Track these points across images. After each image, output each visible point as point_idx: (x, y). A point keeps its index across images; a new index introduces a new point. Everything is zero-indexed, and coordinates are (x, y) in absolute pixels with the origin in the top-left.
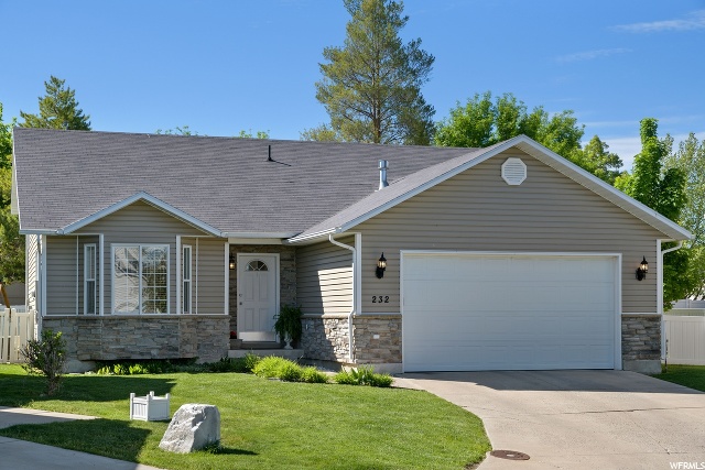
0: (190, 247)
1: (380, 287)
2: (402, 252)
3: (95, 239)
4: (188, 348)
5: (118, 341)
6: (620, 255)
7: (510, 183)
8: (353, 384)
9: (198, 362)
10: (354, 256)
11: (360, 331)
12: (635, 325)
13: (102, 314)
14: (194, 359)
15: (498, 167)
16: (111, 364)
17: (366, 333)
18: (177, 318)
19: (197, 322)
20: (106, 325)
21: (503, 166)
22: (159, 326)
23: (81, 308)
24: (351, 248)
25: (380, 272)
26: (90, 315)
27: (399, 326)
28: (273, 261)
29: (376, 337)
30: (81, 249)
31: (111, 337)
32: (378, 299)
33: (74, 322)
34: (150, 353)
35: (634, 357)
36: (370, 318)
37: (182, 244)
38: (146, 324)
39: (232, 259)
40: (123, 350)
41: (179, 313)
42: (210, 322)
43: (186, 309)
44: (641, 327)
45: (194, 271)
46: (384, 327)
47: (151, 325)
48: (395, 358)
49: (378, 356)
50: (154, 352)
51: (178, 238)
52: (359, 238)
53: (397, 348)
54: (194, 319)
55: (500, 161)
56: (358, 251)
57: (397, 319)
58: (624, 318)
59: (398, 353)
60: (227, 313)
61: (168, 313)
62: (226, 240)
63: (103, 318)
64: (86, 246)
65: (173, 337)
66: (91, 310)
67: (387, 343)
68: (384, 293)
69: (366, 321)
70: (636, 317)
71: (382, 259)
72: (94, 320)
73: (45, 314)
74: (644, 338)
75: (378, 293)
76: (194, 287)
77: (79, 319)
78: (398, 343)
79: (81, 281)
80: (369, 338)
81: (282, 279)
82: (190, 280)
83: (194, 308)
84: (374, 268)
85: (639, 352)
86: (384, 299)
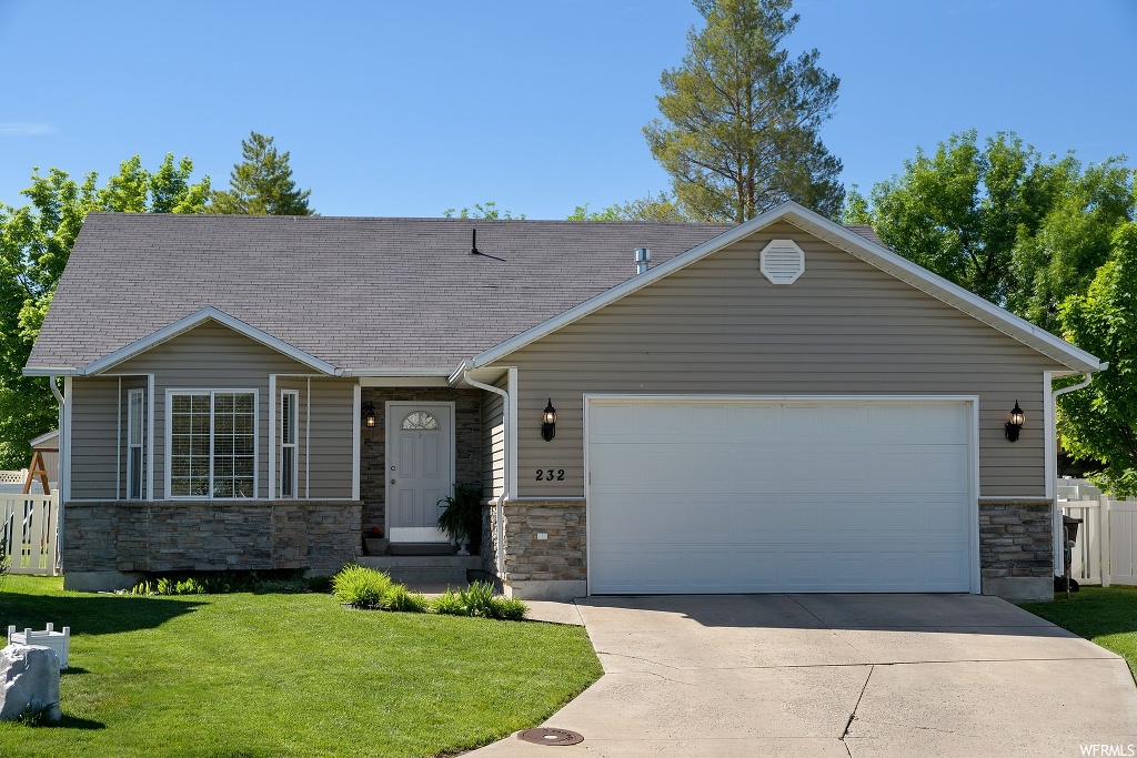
0: (296, 393)
1: (549, 456)
2: (587, 397)
3: (141, 382)
4: (289, 552)
5: (174, 542)
6: (975, 398)
7: (775, 281)
8: (459, 613)
9: (307, 576)
10: (506, 404)
11: (516, 527)
12: (1003, 518)
13: (150, 498)
14: (301, 571)
15: (753, 255)
16: (153, 577)
17: (525, 529)
18: (269, 505)
19: (307, 511)
20: (155, 517)
21: (763, 254)
22: (239, 518)
23: (123, 489)
24: (500, 391)
25: (548, 431)
26: (134, 500)
27: (582, 518)
29: (542, 536)
30: (125, 397)
31: (164, 536)
32: (546, 474)
33: (112, 511)
34: (225, 562)
35: (1002, 572)
36: (530, 505)
37: (278, 388)
38: (219, 515)
39: (368, 410)
40: (182, 555)
41: (272, 497)
42: (328, 511)
43: (287, 490)
44: (1014, 520)
45: (302, 430)
46: (554, 520)
47: (226, 516)
48: (575, 571)
49: (544, 568)
50: (232, 560)
51: (273, 379)
52: (513, 374)
53: (578, 555)
54: (302, 506)
55: (758, 246)
56: (511, 400)
57: (579, 507)
58: (983, 506)
59: (580, 563)
60: (356, 496)
61: (256, 498)
62: (356, 380)
63: (151, 506)
64: (130, 393)
65: (261, 534)
66: (135, 493)
67: (560, 546)
68: (556, 464)
69: (524, 510)
70: (1006, 505)
71: (550, 409)
72: (138, 508)
73: (68, 499)
74: (1021, 541)
75: (546, 465)
76: (302, 455)
77: (119, 506)
78: (579, 546)
79: (124, 447)
80: (530, 538)
82: (296, 445)
83: (302, 489)
84: (539, 424)
85: (1011, 564)
86: (556, 474)
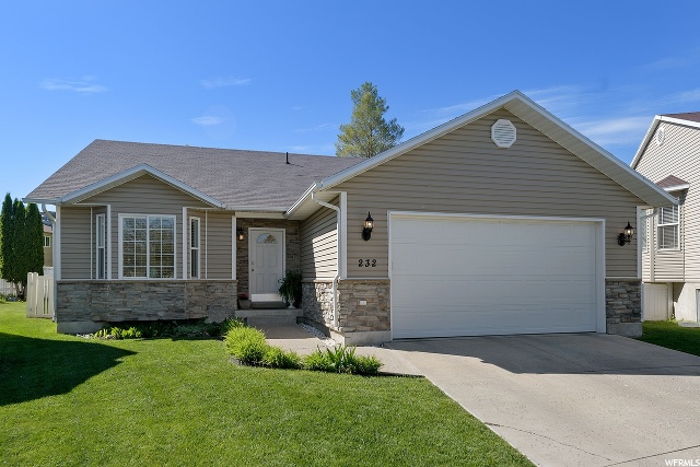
0: (199, 219)
1: (367, 250)
2: (391, 214)
3: (103, 209)
4: (196, 309)
5: (125, 304)
6: (604, 220)
7: (501, 146)
9: (206, 322)
10: (339, 217)
11: (345, 297)
12: (618, 289)
13: (109, 279)
14: (204, 319)
15: (488, 128)
16: (109, 325)
17: (352, 299)
18: (183, 283)
19: (206, 285)
20: (113, 289)
21: (493, 128)
22: (165, 290)
23: (94, 273)
24: (335, 208)
25: (366, 234)
26: (100, 279)
27: (388, 290)
28: (280, 234)
29: (363, 303)
30: (94, 219)
31: (118, 300)
32: (365, 263)
33: (87, 286)
34: (156, 315)
35: (618, 320)
36: (355, 283)
37: (188, 215)
38: (153, 288)
39: (240, 231)
40: (130, 312)
41: (185, 278)
42: (218, 286)
43: (194, 273)
44: (623, 290)
45: (203, 240)
46: (371, 292)
47: (157, 289)
48: (384, 325)
49: (364, 324)
50: (161, 314)
51: (185, 209)
52: (344, 196)
53: (385, 314)
54: (203, 283)
55: (490, 123)
56: (343, 212)
57: (386, 284)
58: (608, 282)
59: (386, 320)
60: (234, 277)
61: (175, 278)
62: (233, 213)
63: (110, 283)
64: (97, 216)
65: (179, 299)
66: (101, 276)
67: (375, 309)
68: (371, 256)
69: (351, 286)
70: (619, 282)
71: (369, 219)
72: (102, 284)
73: (59, 279)
74: (626, 302)
75: (364, 256)
76: (203, 254)
77: (92, 283)
78: (386, 309)
79: (94, 249)
80: (355, 304)
81: (287, 250)
82: (199, 248)
83: (203, 273)
84: (361, 230)
85: (622, 315)
86: (371, 262)
